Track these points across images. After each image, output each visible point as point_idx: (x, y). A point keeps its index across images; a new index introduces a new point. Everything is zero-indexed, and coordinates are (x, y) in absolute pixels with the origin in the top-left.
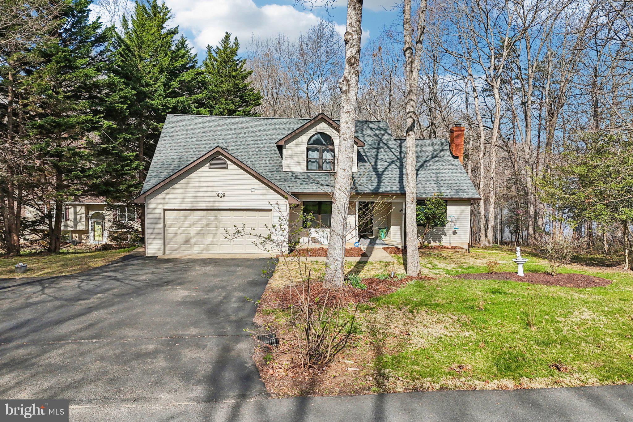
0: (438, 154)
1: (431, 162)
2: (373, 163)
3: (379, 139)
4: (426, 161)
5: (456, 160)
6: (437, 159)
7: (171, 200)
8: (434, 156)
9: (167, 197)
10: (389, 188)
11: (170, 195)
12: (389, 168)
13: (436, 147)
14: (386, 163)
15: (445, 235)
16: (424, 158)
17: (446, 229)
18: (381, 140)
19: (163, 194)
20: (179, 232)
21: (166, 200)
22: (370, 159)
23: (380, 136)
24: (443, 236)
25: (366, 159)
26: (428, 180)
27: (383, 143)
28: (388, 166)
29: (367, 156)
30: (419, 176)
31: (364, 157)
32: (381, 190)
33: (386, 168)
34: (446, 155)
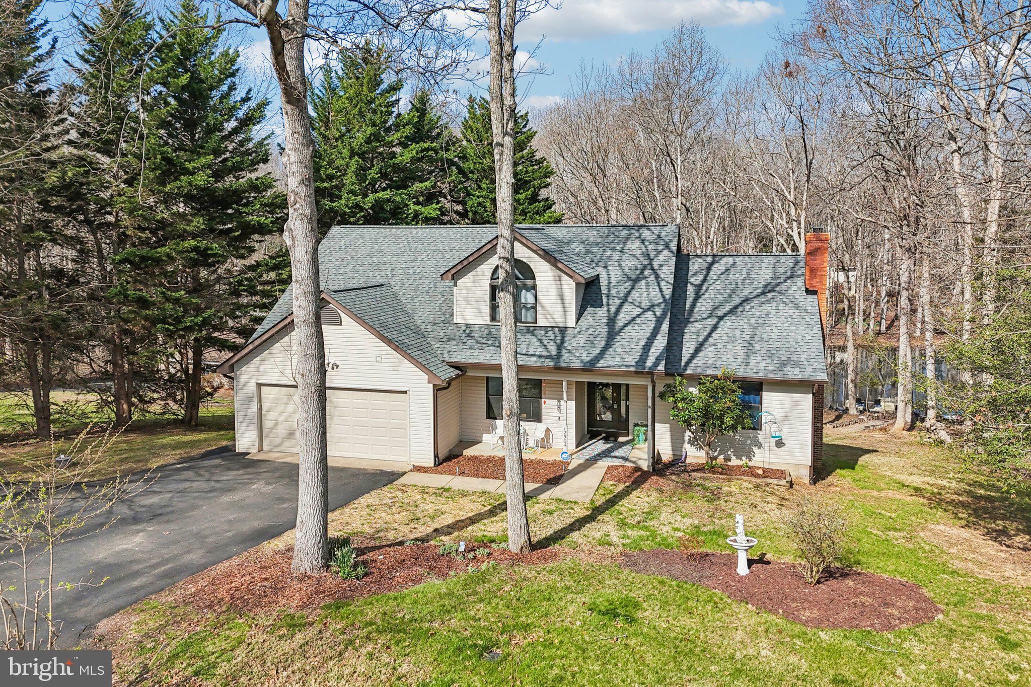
0: (778, 285)
1: (756, 301)
2: (613, 309)
3: (646, 262)
4: (746, 300)
5: (811, 298)
6: (770, 295)
7: (267, 370)
8: (769, 289)
9: (262, 366)
10: (618, 359)
11: (266, 363)
12: (638, 321)
13: (782, 270)
14: (638, 309)
15: (760, 446)
16: (746, 292)
17: (761, 435)
18: (650, 264)
19: (257, 360)
20: (281, 419)
21: (261, 370)
22: (611, 302)
23: (652, 255)
24: (755, 449)
25: (605, 300)
26: (732, 340)
27: (652, 269)
28: (638, 316)
29: (608, 296)
30: (719, 330)
31: (604, 297)
32: (601, 364)
33: (633, 319)
34: (795, 288)
